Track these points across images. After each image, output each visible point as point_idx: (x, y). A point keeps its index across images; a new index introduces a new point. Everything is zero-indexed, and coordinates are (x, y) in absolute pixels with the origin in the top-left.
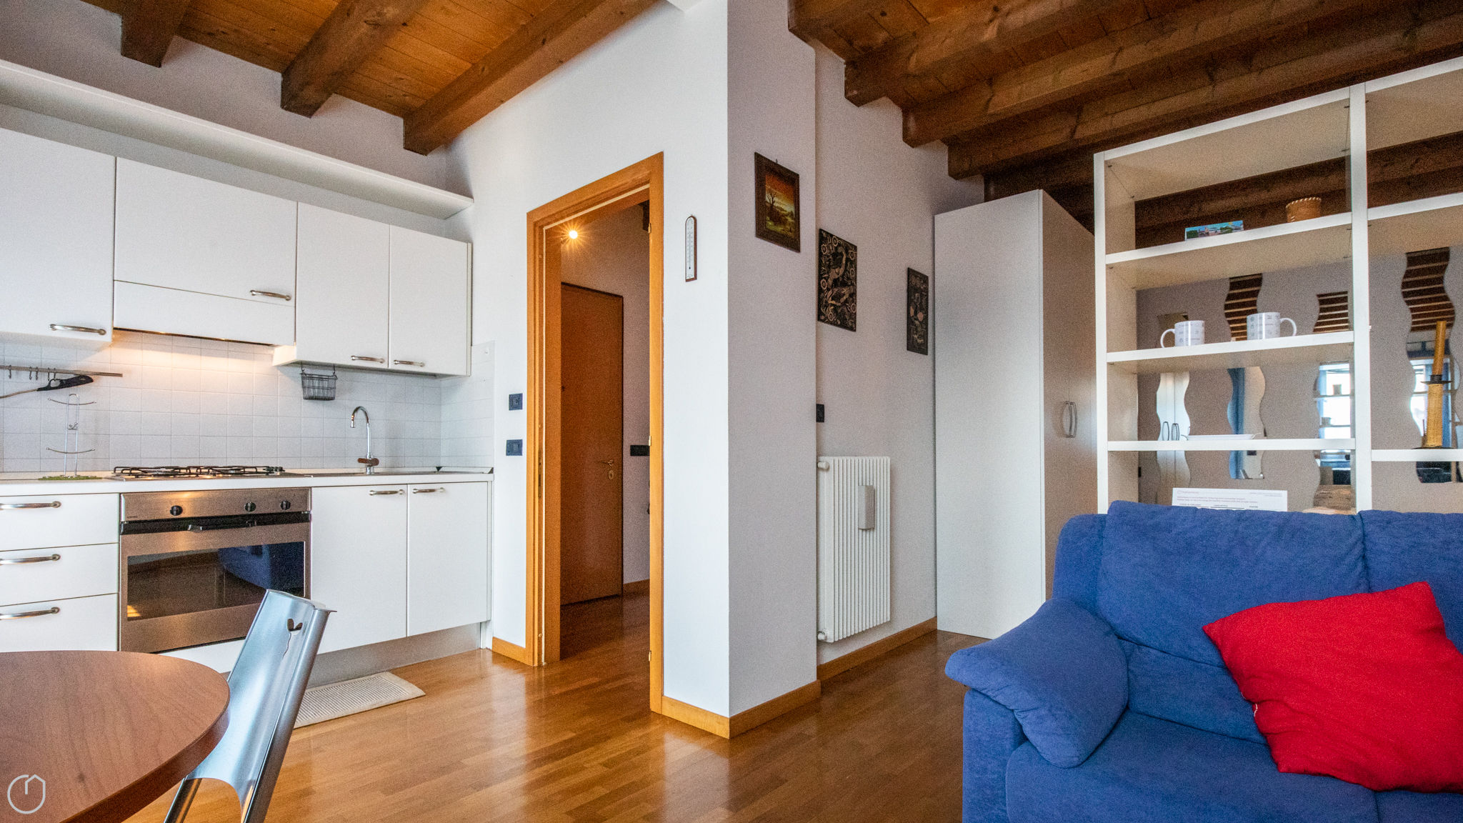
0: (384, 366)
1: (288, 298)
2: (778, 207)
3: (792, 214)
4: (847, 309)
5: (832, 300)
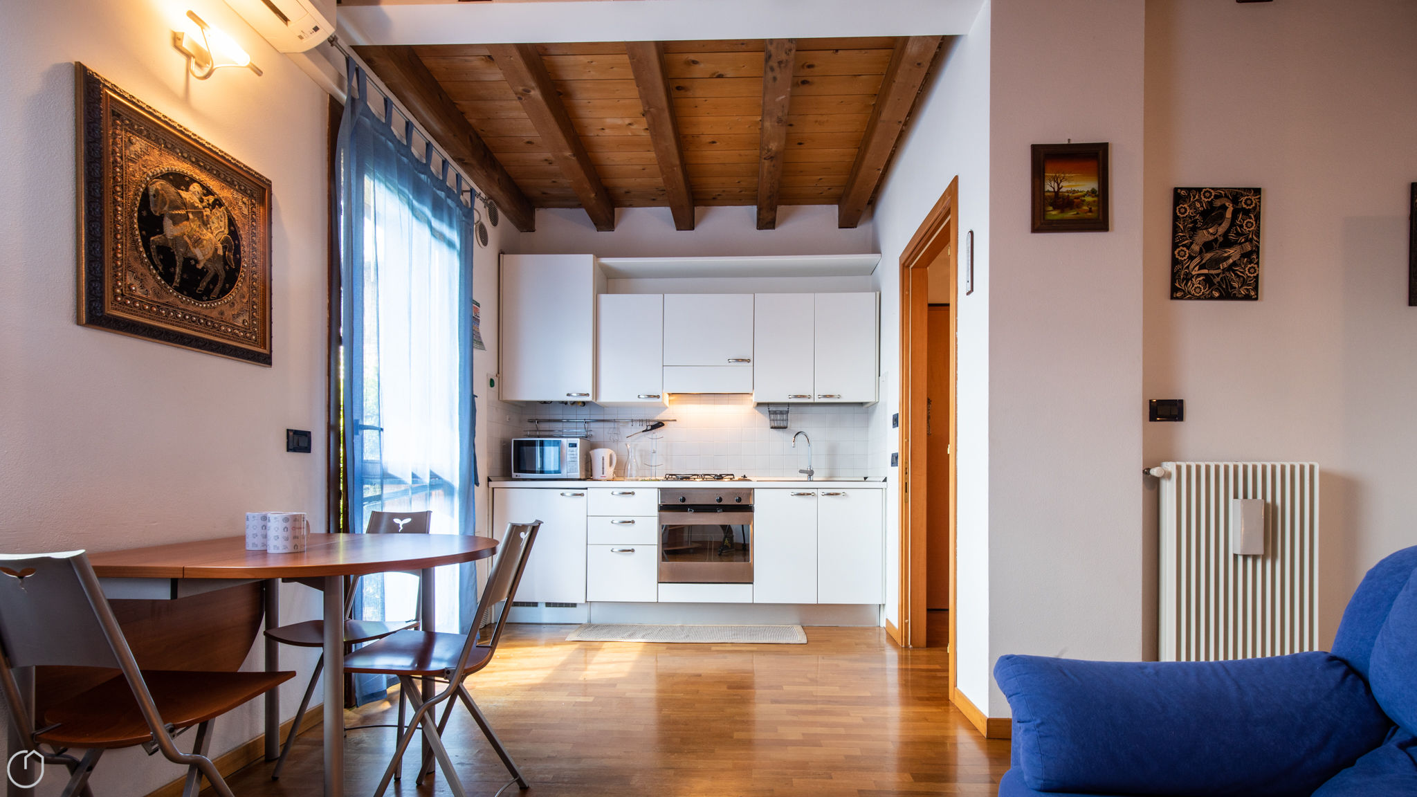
0: (811, 401)
1: (748, 361)
2: (1068, 192)
3: (1093, 192)
4: (1236, 274)
5: (1199, 270)
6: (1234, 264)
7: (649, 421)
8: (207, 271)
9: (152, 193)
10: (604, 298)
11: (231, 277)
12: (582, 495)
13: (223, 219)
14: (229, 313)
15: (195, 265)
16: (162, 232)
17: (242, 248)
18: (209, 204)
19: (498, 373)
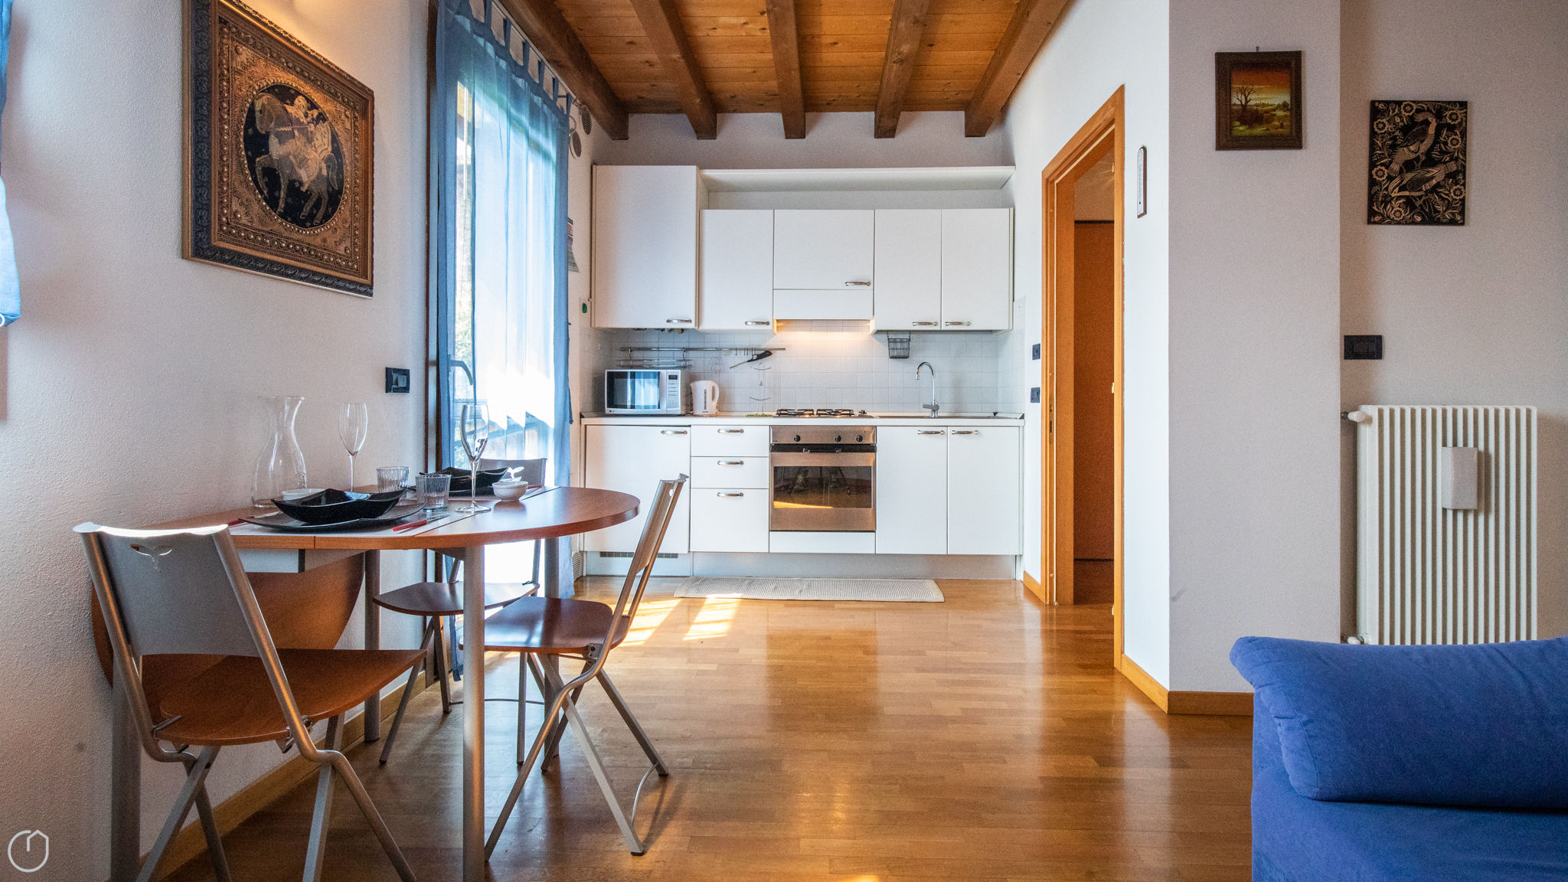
0: (937, 328)
1: (868, 284)
2: (1257, 105)
3: (1284, 106)
4: (1440, 197)
5: (1399, 192)
6: (1438, 185)
7: (756, 350)
8: (311, 194)
9: (258, 107)
10: (708, 214)
11: (334, 198)
12: (685, 433)
13: (326, 135)
14: (331, 242)
15: (299, 187)
16: (267, 152)
17: (344, 166)
18: (313, 119)
19: (591, 297)
